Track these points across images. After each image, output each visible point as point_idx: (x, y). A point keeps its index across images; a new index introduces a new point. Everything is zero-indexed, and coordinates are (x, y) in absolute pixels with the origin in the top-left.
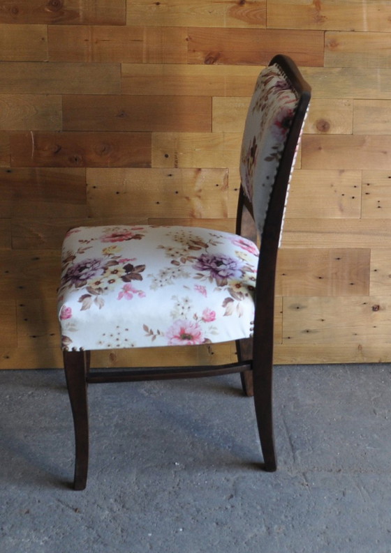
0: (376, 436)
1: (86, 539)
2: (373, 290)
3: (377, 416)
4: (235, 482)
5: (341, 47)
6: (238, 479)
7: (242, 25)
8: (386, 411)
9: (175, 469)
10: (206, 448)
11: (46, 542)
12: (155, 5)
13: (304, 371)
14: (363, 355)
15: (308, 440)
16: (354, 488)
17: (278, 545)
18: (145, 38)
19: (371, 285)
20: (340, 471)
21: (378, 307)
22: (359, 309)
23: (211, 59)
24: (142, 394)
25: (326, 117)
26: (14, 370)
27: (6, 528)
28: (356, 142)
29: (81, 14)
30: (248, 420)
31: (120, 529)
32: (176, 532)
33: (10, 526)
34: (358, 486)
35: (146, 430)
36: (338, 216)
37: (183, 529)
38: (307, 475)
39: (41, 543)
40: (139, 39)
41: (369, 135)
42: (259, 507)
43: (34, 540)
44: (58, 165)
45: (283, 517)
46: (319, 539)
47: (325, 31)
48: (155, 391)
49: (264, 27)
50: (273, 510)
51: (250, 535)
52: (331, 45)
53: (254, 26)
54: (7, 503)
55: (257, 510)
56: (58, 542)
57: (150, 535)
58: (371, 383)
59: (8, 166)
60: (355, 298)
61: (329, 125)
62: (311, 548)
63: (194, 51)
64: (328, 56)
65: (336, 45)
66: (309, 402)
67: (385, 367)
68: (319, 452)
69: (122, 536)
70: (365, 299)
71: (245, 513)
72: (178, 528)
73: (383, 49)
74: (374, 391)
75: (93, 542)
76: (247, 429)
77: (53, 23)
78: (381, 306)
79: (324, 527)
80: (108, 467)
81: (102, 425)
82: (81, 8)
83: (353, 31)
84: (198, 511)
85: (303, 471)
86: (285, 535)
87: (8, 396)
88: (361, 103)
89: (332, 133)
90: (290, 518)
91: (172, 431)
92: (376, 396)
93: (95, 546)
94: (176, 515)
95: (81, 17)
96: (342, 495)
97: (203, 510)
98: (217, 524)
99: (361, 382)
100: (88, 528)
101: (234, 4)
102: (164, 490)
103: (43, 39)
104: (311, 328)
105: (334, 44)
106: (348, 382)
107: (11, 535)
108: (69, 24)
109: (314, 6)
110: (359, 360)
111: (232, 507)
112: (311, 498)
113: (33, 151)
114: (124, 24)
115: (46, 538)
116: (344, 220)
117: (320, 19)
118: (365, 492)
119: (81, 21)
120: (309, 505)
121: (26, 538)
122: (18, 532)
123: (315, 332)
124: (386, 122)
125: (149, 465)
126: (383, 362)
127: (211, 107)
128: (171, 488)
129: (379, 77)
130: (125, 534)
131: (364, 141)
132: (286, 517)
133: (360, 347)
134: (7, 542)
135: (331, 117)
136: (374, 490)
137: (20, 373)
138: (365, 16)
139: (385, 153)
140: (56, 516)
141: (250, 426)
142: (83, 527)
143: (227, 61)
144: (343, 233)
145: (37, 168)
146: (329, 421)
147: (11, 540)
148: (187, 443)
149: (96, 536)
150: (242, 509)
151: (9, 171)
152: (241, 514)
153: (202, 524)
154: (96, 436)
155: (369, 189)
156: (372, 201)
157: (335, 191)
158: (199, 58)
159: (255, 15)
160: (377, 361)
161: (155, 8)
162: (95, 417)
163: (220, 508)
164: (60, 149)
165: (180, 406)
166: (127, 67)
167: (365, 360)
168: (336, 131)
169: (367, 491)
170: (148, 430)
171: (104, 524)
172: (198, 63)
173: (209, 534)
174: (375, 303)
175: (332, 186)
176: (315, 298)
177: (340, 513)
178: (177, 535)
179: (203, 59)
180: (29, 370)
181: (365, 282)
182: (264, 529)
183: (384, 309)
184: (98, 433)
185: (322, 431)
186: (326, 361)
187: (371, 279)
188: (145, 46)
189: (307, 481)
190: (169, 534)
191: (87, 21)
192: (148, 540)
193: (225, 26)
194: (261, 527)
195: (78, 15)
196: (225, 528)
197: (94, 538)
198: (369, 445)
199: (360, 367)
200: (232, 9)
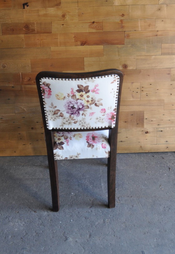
0: (146, 182)
1: (38, 223)
2: (145, 126)
3: (147, 174)
4: (93, 201)
5: (131, 37)
6: (94, 200)
7: (94, 31)
8: (150, 172)
9: (71, 196)
10: (83, 187)
11: (24, 225)
12: (62, 25)
13: (120, 156)
14: (142, 150)
15: (121, 184)
16: (137, 204)
17: (107, 227)
18: (59, 38)
19: (145, 124)
20: (132, 197)
21: (148, 132)
22: (140, 133)
23: (83, 44)
24: (62, 165)
25: (126, 63)
26: (18, 156)
27: (10, 219)
28: (138, 72)
29: (36, 30)
30: (99, 176)
31: (50, 220)
32: (70, 221)
33: (12, 218)
34: (138, 203)
35: (62, 180)
36: (132, 99)
37: (73, 220)
38: (120, 198)
39: (22, 225)
40: (57, 38)
41: (142, 69)
42: (101, 212)
43: (19, 224)
44: (30, 84)
45: (109, 216)
46: (122, 225)
47: (125, 31)
48: (66, 164)
49: (102, 31)
50: (106, 212)
51: (97, 223)
52: (127, 37)
53: (98, 31)
54: (11, 209)
55: (100, 213)
56: (28, 224)
57: (61, 222)
58: (145, 161)
59: (13, 85)
60: (139, 129)
61: (127, 66)
62: (119, 229)
63: (77, 41)
64: (126, 40)
65: (129, 36)
66: (122, 168)
67: (151, 154)
68: (125, 189)
69: (51, 223)
70: (142, 129)
71: (96, 214)
72: (71, 220)
73: (146, 37)
74: (146, 163)
75: (40, 225)
76: (98, 179)
77: (26, 34)
78: (149, 132)
79: (125, 220)
80: (48, 194)
81: (47, 177)
82: (36, 28)
83: (135, 31)
84: (79, 213)
85: (118, 197)
86: (110, 223)
87: (15, 167)
88: (139, 57)
89: (128, 69)
90: (112, 216)
91: (71, 180)
92: (147, 166)
93: (41, 226)
94: (71, 214)
95: (36, 31)
96: (132, 207)
97: (80, 212)
98: (85, 218)
99: (141, 160)
100: (39, 219)
101: (91, 23)
102: (67, 204)
103: (23, 40)
104: (123, 140)
105: (128, 36)
106: (137, 160)
107: (11, 222)
108: (32, 34)
109: (120, 22)
110: (141, 151)
111: (91, 211)
112: (121, 208)
113: (21, 79)
114: (51, 33)
115: (24, 223)
116: (134, 101)
117: (123, 27)
118: (141, 206)
119: (36, 32)
120: (120, 211)
121: (17, 223)
122: (14, 220)
123: (124, 141)
124: (148, 64)
125: (62, 194)
126: (150, 152)
127: (83, 61)
128: (69, 203)
129: (145, 47)
130: (52, 222)
131: (141, 71)
132: (111, 216)
133: (141, 147)
134: (10, 224)
135: (128, 63)
136: (144, 205)
137: (20, 157)
138: (139, 25)
139: (149, 75)
140: (28, 214)
141: (100, 178)
142: (37, 219)
143: (89, 44)
144: (133, 105)
145: (23, 86)
146: (129, 176)
147: (11, 224)
148: (76, 185)
149: (41, 222)
150: (95, 212)
151: (13, 87)
152: (94, 214)
153: (80, 218)
154: (44, 182)
155: (143, 89)
156: (144, 93)
157: (130, 90)
158: (79, 44)
159: (98, 27)
160: (148, 152)
161: (62, 26)
162: (44, 175)
163: (87, 212)
164: (30, 78)
165: (75, 170)
166: (53, 48)
167: (143, 151)
168: (130, 68)
169: (142, 205)
170: (63, 180)
171: (44, 217)
172: (78, 45)
173: (82, 222)
174: (146, 131)
175: (129, 88)
176: (124, 129)
177: (131, 214)
178: (70, 222)
179: (80, 44)
180: (23, 156)
181: (142, 123)
182: (102, 220)
183: (150, 133)
184: (45, 181)
185: (126, 180)
186: (128, 152)
187: (145, 122)
188: (59, 40)
189: (119, 201)
190: (68, 222)
191: (38, 33)
192: (60, 224)
193: (88, 32)
194: (101, 220)
195: (34, 30)
196: (88, 220)
197: (41, 223)
198: (144, 186)
199: (141, 154)
200: (90, 25)
